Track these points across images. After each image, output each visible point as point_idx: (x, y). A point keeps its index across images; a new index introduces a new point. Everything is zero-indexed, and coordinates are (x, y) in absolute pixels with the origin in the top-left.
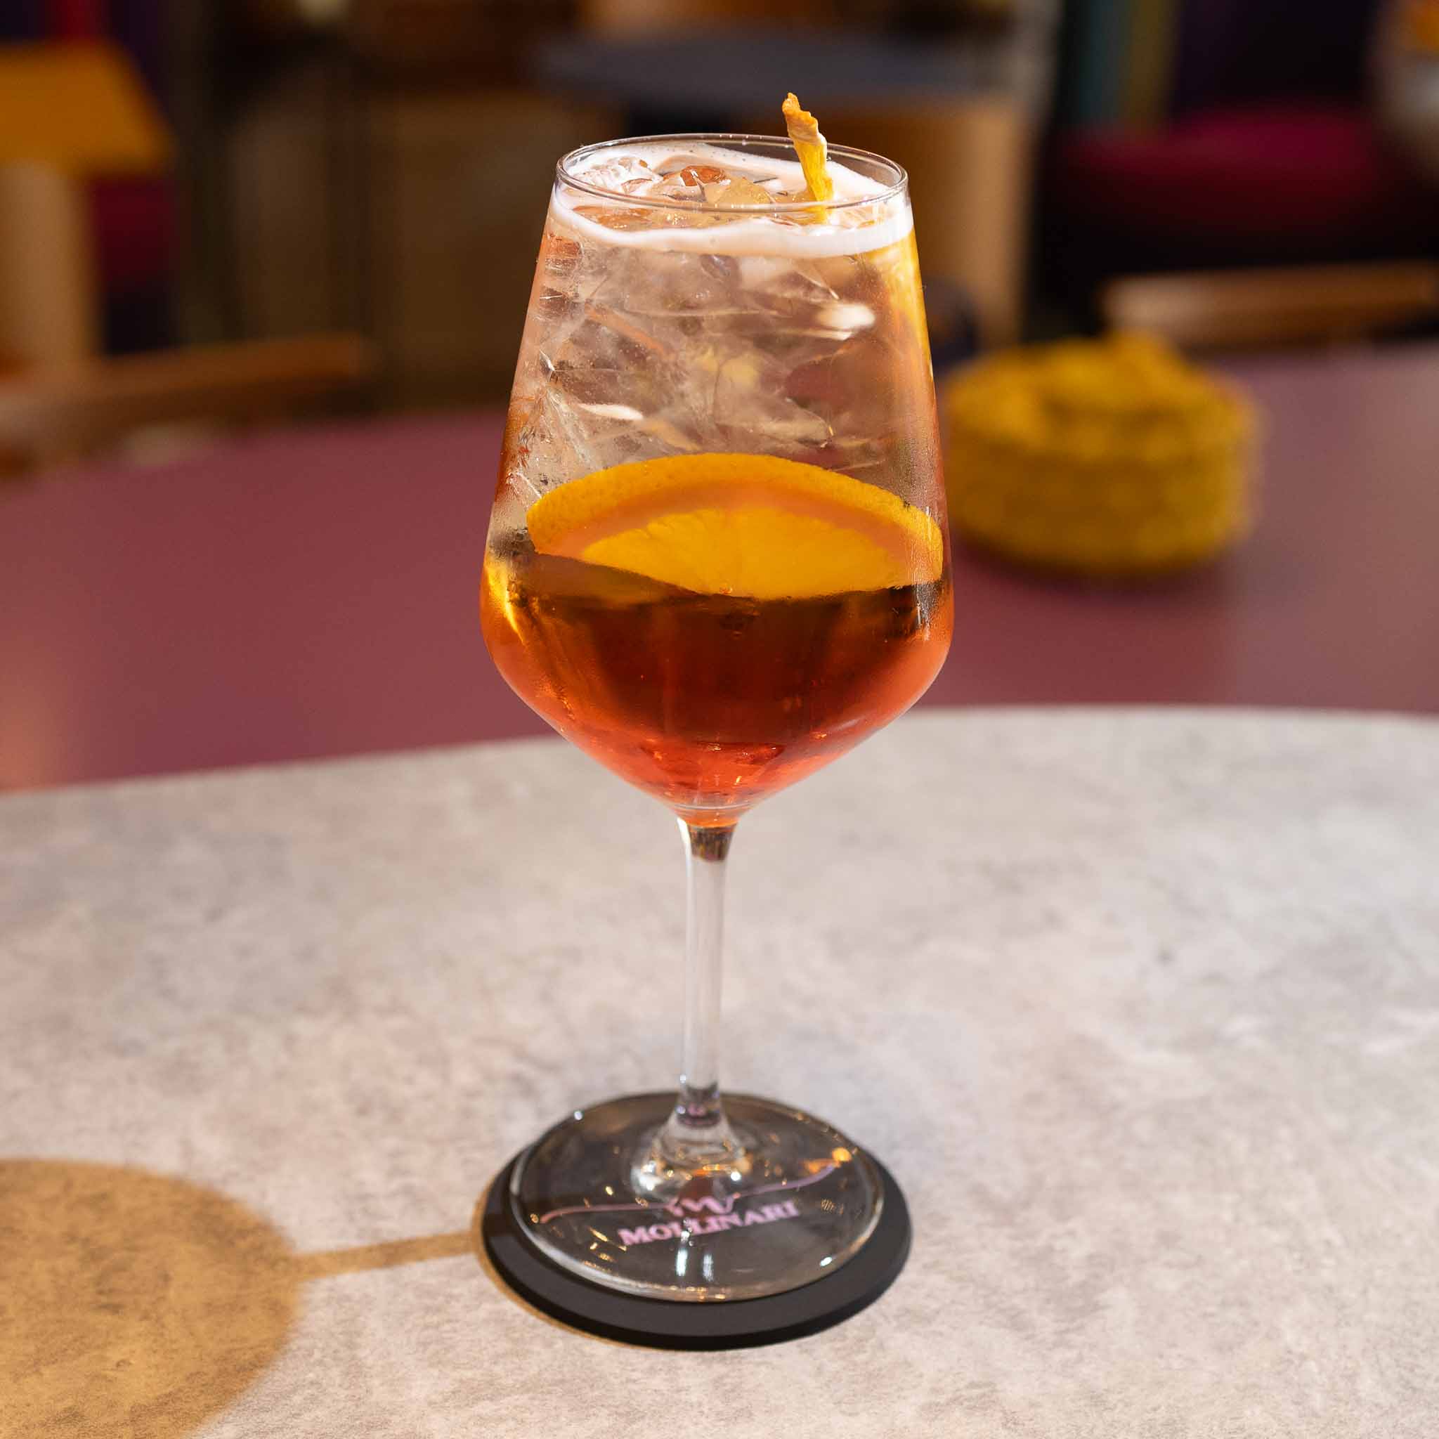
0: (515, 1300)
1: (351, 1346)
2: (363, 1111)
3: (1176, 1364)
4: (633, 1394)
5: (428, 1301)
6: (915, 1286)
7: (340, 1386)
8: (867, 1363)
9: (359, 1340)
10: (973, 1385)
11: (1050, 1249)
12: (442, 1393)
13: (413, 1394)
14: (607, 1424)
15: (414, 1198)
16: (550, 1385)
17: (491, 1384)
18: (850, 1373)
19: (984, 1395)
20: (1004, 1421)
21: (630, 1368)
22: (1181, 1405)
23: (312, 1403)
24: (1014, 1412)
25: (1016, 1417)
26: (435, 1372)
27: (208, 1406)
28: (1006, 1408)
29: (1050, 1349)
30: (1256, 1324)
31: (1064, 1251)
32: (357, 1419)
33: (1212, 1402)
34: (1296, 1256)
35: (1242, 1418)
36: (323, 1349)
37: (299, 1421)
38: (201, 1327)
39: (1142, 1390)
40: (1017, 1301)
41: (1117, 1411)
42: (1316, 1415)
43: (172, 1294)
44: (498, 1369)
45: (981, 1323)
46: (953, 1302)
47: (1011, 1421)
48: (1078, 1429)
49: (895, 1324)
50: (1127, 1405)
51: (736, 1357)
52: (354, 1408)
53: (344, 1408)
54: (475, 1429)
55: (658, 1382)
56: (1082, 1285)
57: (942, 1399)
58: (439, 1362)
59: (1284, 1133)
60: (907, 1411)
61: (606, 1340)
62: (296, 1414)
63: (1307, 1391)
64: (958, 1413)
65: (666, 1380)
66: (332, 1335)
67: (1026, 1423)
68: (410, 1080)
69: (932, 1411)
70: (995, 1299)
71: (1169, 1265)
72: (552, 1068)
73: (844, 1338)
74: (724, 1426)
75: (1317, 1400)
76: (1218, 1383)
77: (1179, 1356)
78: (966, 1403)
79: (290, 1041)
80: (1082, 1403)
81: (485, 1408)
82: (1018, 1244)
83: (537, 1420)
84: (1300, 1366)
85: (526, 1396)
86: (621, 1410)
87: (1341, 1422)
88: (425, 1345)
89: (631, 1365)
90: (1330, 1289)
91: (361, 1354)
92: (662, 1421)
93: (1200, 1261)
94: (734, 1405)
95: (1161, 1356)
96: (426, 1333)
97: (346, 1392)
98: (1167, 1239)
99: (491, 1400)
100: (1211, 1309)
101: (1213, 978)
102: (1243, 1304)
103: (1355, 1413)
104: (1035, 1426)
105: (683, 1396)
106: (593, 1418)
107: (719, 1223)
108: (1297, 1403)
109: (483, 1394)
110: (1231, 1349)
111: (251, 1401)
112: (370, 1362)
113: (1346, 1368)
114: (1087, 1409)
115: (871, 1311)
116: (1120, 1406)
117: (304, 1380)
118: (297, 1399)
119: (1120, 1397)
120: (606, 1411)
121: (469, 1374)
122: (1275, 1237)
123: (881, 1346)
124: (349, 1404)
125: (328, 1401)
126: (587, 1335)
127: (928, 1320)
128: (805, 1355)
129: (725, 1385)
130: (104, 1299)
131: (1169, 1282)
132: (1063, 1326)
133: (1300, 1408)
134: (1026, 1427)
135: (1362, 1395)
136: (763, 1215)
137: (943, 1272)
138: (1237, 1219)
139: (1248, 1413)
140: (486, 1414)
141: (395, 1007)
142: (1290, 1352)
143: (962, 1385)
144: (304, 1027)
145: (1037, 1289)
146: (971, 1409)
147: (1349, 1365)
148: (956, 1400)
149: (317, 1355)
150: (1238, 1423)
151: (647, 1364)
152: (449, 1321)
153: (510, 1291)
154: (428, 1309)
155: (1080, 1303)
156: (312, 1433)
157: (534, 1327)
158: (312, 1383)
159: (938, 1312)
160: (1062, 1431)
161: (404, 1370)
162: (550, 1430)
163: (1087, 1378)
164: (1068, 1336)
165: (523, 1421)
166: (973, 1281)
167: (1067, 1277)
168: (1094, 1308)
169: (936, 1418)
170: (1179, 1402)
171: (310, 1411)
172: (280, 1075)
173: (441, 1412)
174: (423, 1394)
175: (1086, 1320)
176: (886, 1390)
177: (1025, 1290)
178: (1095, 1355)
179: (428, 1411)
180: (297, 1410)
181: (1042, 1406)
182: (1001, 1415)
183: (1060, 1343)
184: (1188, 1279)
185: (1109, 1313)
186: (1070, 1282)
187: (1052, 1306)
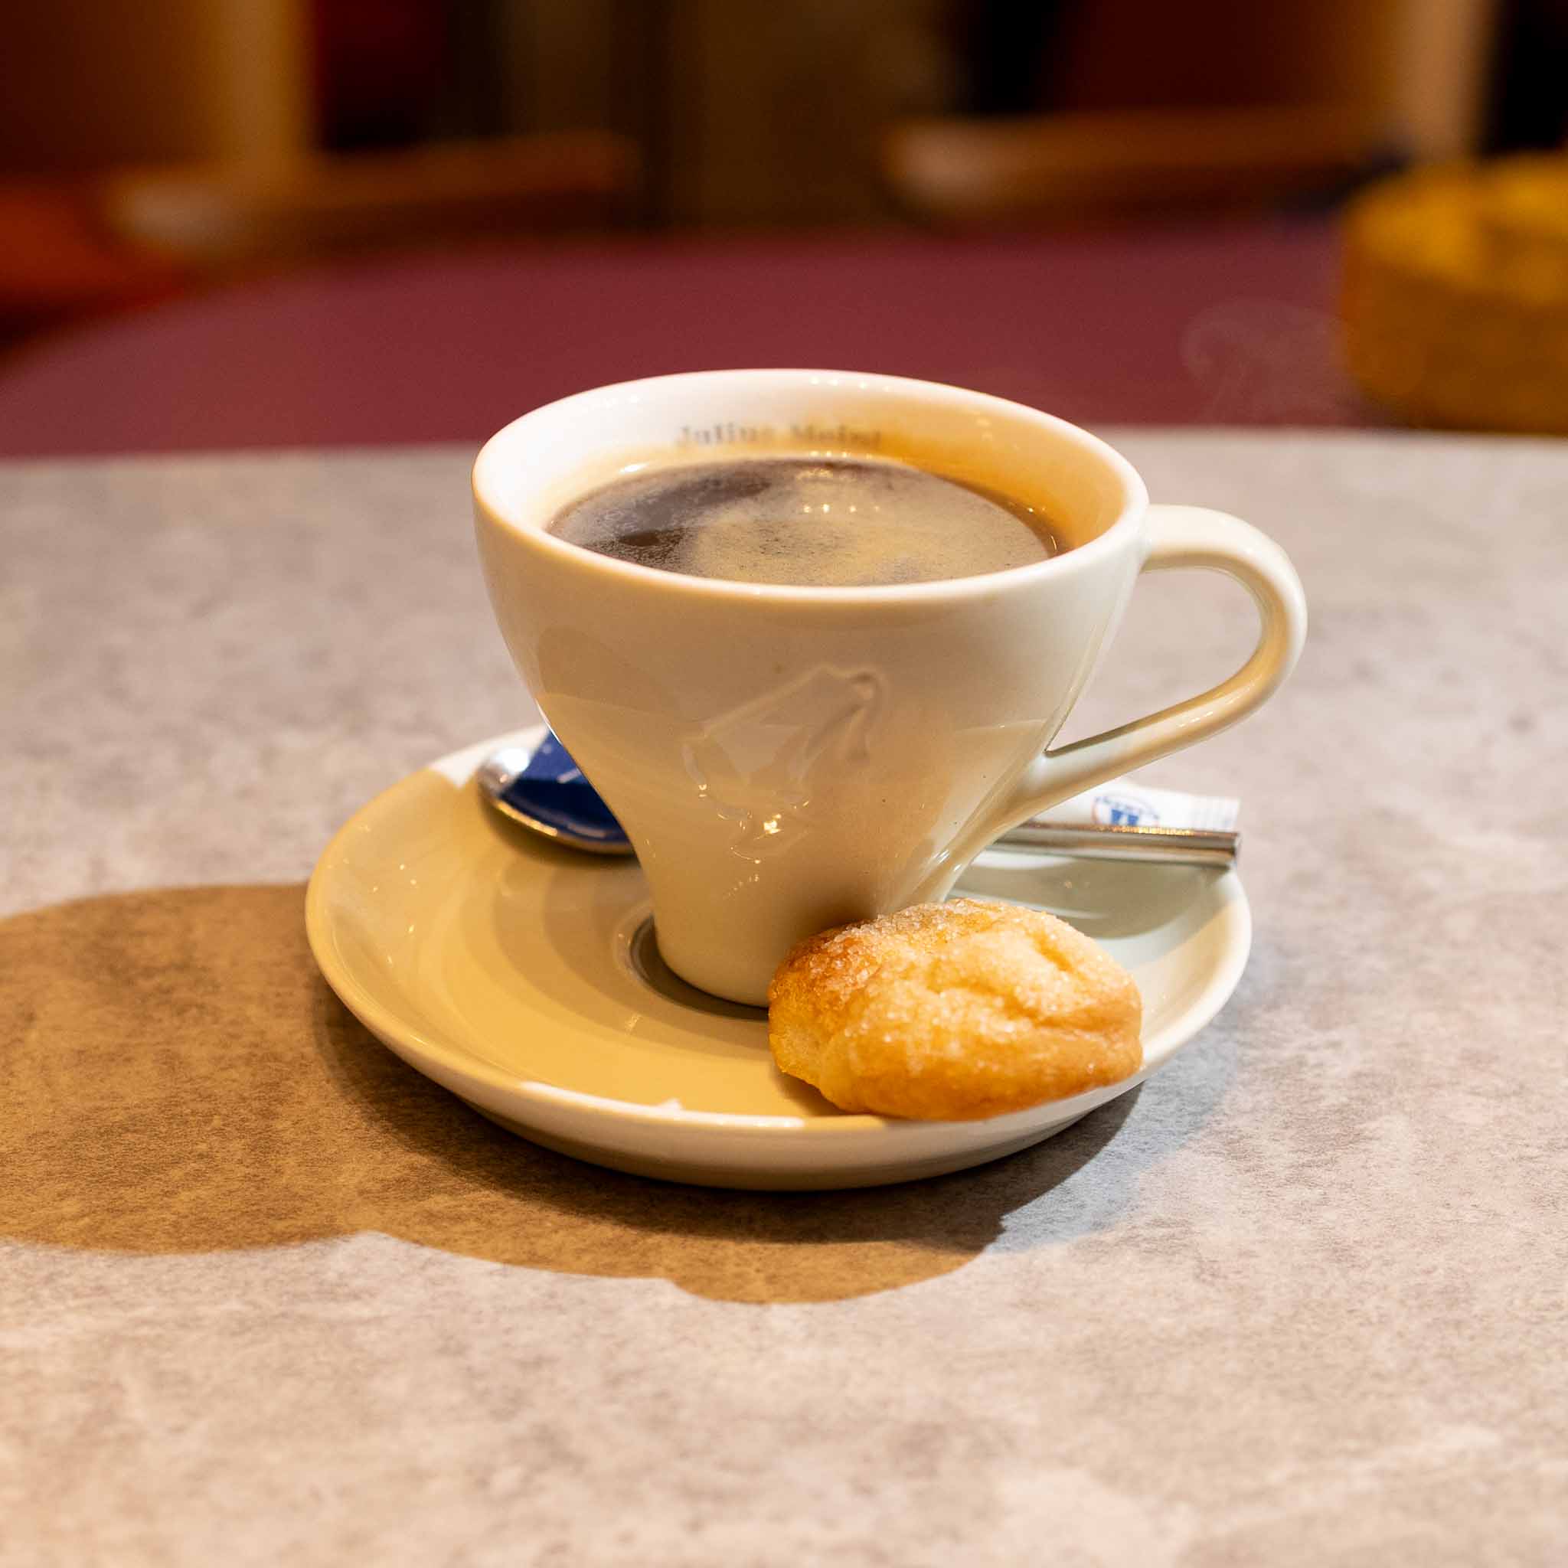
1: (267, 1115)
3: (1468, 1217)
7: (240, 1162)
9: (280, 1109)
10: (1158, 1223)
11: (1302, 1063)
12: (382, 1180)
13: (341, 1180)
19: (1173, 1236)
20: (1198, 1271)
22: (1469, 1270)
23: (196, 1180)
24: (1215, 1261)
25: (1215, 1267)
26: (379, 1155)
27: (49, 1174)
28: (1204, 1256)
29: (1280, 1186)
31: (1320, 1065)
32: (253, 1205)
33: (1517, 1269)
37: (171, 1201)
38: (64, 1079)
39: (1414, 1246)
40: (1242, 1123)
41: (1371, 1269)
43: (33, 1036)
47: (1207, 1272)
48: (1307, 1287)
50: (1386, 1264)
52: (253, 1189)
53: (238, 1190)
56: (1341, 1110)
62: (168, 1192)
64: (1129, 1256)
66: (244, 1099)
67: (1231, 1276)
71: (1474, 1092)
76: (1530, 1245)
77: (1475, 1206)
78: (1144, 1245)
79: (268, 757)
80: (1319, 1256)
81: (438, 1203)
83: (511, 1223)
91: (279, 1125)
93: (1521, 1090)
95: (1447, 1205)
97: (248, 1171)
98: (1474, 1060)
99: (451, 1194)
100: (1533, 1152)
104: (1244, 1281)
109: (442, 1185)
112: (288, 1135)
114: (1325, 1265)
116: (1376, 1263)
118: (176, 1174)
119: (1376, 1253)
124: (248, 1184)
125: (219, 1178)
131: (1474, 1114)
132: (1306, 1158)
134: (1229, 1281)
140: (440, 1212)
144: (292, 741)
145: (1273, 1110)
146: (1150, 1252)
149: (217, 1122)
150: (1554, 1298)
156: (186, 1217)
158: (201, 1156)
160: (1283, 1290)
161: (334, 1150)
162: (527, 1237)
163: (1331, 1225)
164: (1309, 1171)
165: (490, 1222)
166: (1179, 1094)
167: (1321, 1098)
168: (1354, 1138)
169: (1096, 1260)
170: (1467, 1264)
171: (190, 1189)
172: (245, 793)
173: (374, 1203)
174: (356, 1180)
175: (1339, 1153)
176: (1029, 1221)
177: (1253, 1110)
178: (1346, 1197)
179: (358, 1200)
180: (173, 1187)
181: (1257, 1257)
182: (1194, 1263)
183: (1298, 1176)
184: (1501, 1112)
185: (1375, 1146)
186: (1323, 1105)
187: (1291, 1132)
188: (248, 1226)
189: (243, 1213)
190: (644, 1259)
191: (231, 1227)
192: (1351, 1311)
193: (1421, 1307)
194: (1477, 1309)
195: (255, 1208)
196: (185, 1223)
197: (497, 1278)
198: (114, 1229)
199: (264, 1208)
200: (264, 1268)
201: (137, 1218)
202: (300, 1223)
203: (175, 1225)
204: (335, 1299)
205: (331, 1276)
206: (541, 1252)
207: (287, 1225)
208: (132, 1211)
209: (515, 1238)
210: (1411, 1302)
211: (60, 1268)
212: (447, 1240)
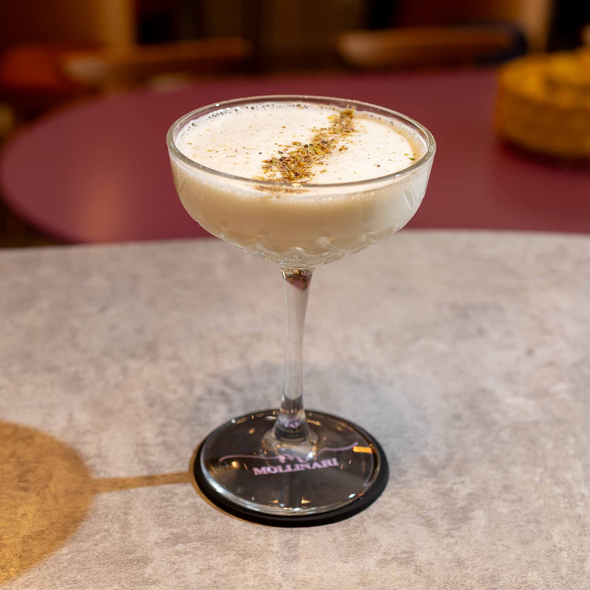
0: (203, 498)
1: (126, 514)
2: (151, 405)
3: (500, 549)
4: (248, 545)
5: (164, 495)
6: (385, 503)
7: (118, 532)
8: (357, 538)
9: (130, 511)
10: (404, 552)
11: (451, 490)
12: (162, 539)
13: (149, 539)
14: (234, 558)
15: (167, 447)
16: (211, 539)
17: (185, 536)
18: (348, 543)
19: (408, 557)
20: (415, 570)
21: (248, 533)
22: (499, 569)
23: (104, 539)
24: (421, 567)
25: (421, 569)
26: (161, 529)
27: (58, 538)
28: (418, 564)
29: (442, 538)
30: (542, 532)
31: (457, 491)
32: (122, 549)
33: (514, 568)
34: (566, 500)
35: (527, 577)
36: (113, 515)
37: (96, 547)
38: (62, 501)
39: (483, 560)
40: (432, 513)
41: (469, 569)
42: (562, 578)
43: (52, 484)
44: (189, 529)
45: (413, 523)
46: (402, 512)
47: (418, 570)
48: (449, 576)
49: (373, 520)
50: (474, 567)
51: (298, 531)
52: (122, 543)
53: (117, 543)
54: (174, 557)
55: (260, 540)
56: (463, 508)
57: (388, 558)
58: (164, 524)
59: (571, 440)
60: (371, 563)
61: (240, 519)
62: (95, 544)
63: (560, 566)
64: (394, 565)
65: (264, 540)
66: (118, 508)
67: (425, 572)
68: (174, 391)
69: (383, 563)
70: (421, 512)
71: (505, 501)
72: (240, 390)
73: (349, 525)
74: (287, 564)
75: (564, 571)
76: (519, 559)
77: (503, 545)
78: (399, 561)
79: (125, 370)
80: (453, 564)
81: (180, 547)
82: (437, 486)
83: (202, 555)
84: (559, 553)
85: (199, 543)
86: (241, 552)
87: (573, 582)
88: (158, 516)
89: (250, 531)
90: (580, 517)
91: (130, 518)
92: (258, 559)
93: (521, 500)
94: (293, 554)
95: (494, 544)
96: (160, 510)
97: (120, 536)
98: (506, 488)
99: (184, 543)
100: (522, 523)
101: (551, 364)
102: (537, 522)
103: (581, 578)
104: (429, 574)
105: (270, 548)
106: (228, 555)
107: (300, 467)
108: (554, 572)
109: (181, 540)
110: (527, 543)
111: (78, 537)
112: (133, 522)
113: (580, 556)
114: (455, 568)
115: (363, 513)
116: (470, 567)
117: (102, 529)
118: (98, 537)
119: (471, 563)
120: (234, 553)
121: (176, 531)
122: (558, 490)
123: (365, 531)
124: (120, 541)
125: (111, 539)
126: (232, 516)
127: (389, 520)
128: (329, 533)
129: (290, 544)
130: (22, 485)
131: (504, 509)
132: (451, 527)
133: (555, 574)
134: (425, 574)
135: (586, 569)
136: (321, 464)
137: (400, 497)
138: (541, 481)
139: (530, 574)
140: (180, 550)
141: (175, 357)
142: (555, 546)
143: (398, 552)
144: (133, 364)
145: (442, 508)
146: (401, 563)
147: (582, 555)
148: (395, 559)
149: (110, 517)
151: (256, 532)
152: (171, 505)
153: (201, 493)
154: (163, 499)
155: (461, 516)
156: (101, 553)
157: (209, 510)
158: (106, 530)
159: (394, 516)
160: (442, 577)
161: (147, 527)
163: (457, 552)
164: (452, 532)
165: (196, 555)
166: (413, 502)
167: (457, 503)
168: (467, 519)
169: (384, 566)
170: (499, 567)
171: (102, 543)
172: (117, 386)
173: (160, 547)
174: (154, 539)
175: (462, 524)
176: (363, 552)
177: (436, 508)
178: (463, 541)
179: (155, 547)
180: (97, 542)
181: (434, 565)
182: (414, 567)
183: (448, 535)
184: (513, 508)
185: (473, 522)
186: (458, 506)
187: (447, 517)
188: (121, 557)
189: (119, 552)
190: (244, 568)
191: (115, 557)
192: (462, 585)
193: (483, 583)
194: (501, 584)
195: (122, 550)
196: (101, 556)
197: (198, 576)
198: (79, 558)
199: (125, 550)
200: (126, 573)
201: (86, 554)
202: (137, 555)
203: (98, 557)
204: (148, 584)
205: (146, 575)
206: (212, 565)
207: (132, 556)
208: (84, 552)
209: (204, 560)
210: (481, 581)
211: (62, 573)
212: (182, 561)
